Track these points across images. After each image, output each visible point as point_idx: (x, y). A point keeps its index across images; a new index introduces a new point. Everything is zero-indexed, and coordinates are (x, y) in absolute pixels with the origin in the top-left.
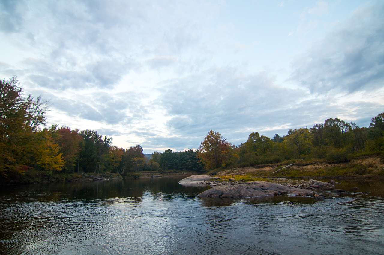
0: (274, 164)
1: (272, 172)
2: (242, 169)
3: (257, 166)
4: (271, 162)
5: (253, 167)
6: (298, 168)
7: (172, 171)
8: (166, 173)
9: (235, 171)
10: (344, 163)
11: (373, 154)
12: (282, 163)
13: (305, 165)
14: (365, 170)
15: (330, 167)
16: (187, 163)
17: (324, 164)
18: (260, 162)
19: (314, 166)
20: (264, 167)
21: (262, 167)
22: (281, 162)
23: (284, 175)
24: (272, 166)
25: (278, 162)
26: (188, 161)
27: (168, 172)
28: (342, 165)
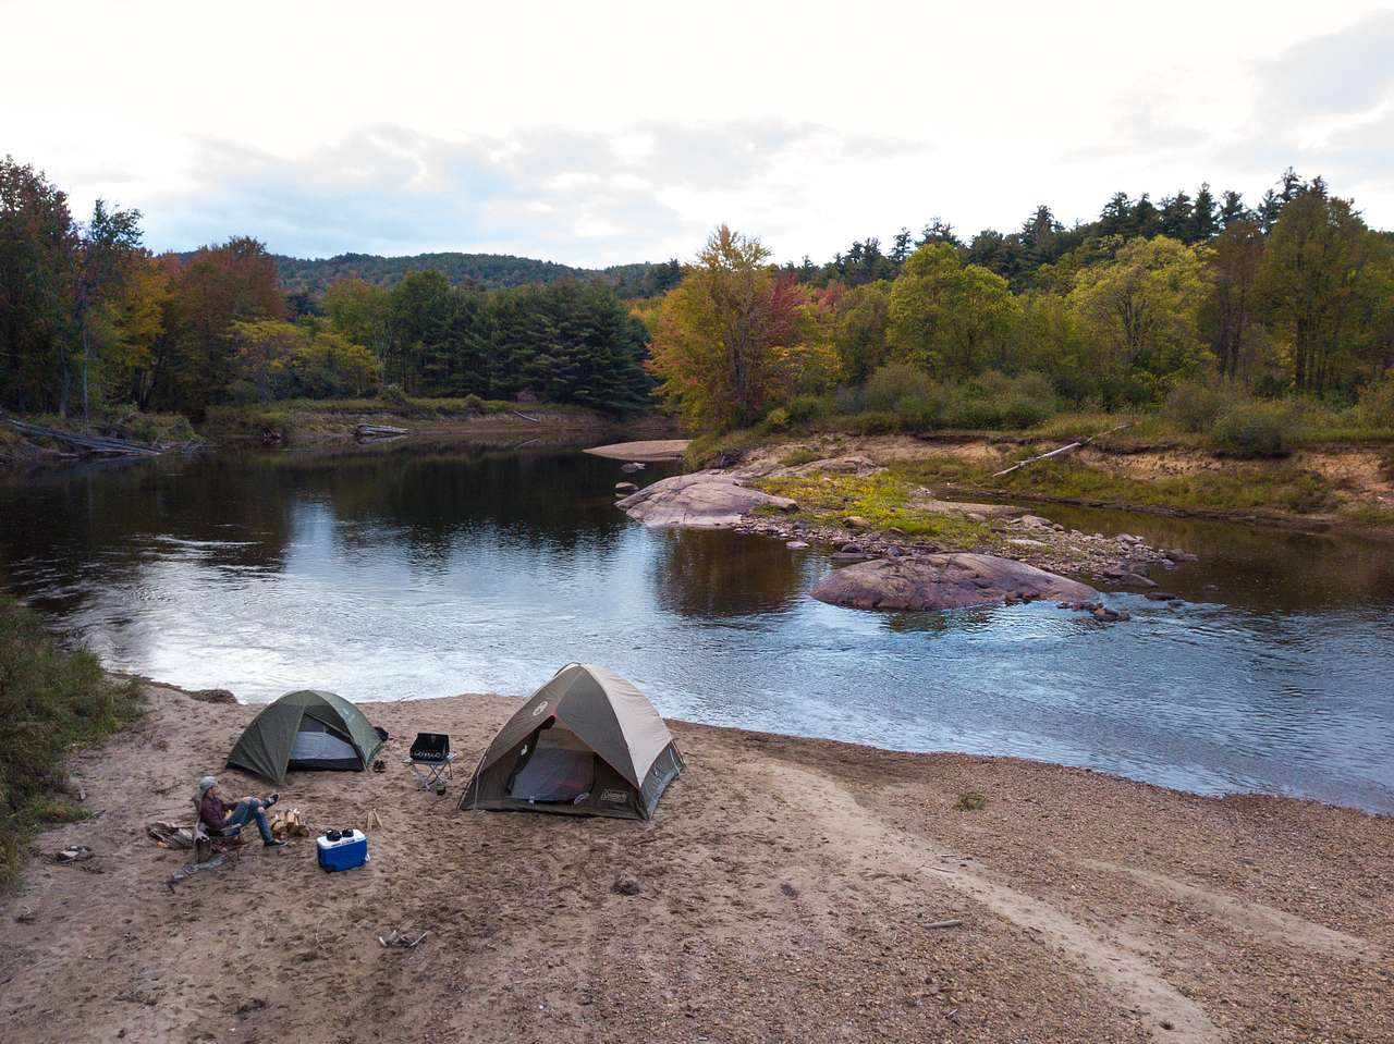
0: (1006, 434)
1: (991, 470)
2: (863, 443)
3: (932, 435)
4: (995, 422)
5: (915, 436)
6: (1100, 460)
7: (461, 402)
8: (429, 413)
9: (833, 447)
10: (1267, 460)
11: (1369, 440)
12: (1041, 432)
13: (1128, 454)
14: (1322, 498)
15: (1215, 470)
16: (544, 360)
17: (1198, 455)
18: (946, 416)
19: (1162, 458)
20: (963, 441)
21: (952, 441)
22: (1039, 427)
23: (1041, 487)
24: (998, 441)
25: (1024, 427)
26: (546, 350)
27: (441, 410)
28: (1257, 468)
